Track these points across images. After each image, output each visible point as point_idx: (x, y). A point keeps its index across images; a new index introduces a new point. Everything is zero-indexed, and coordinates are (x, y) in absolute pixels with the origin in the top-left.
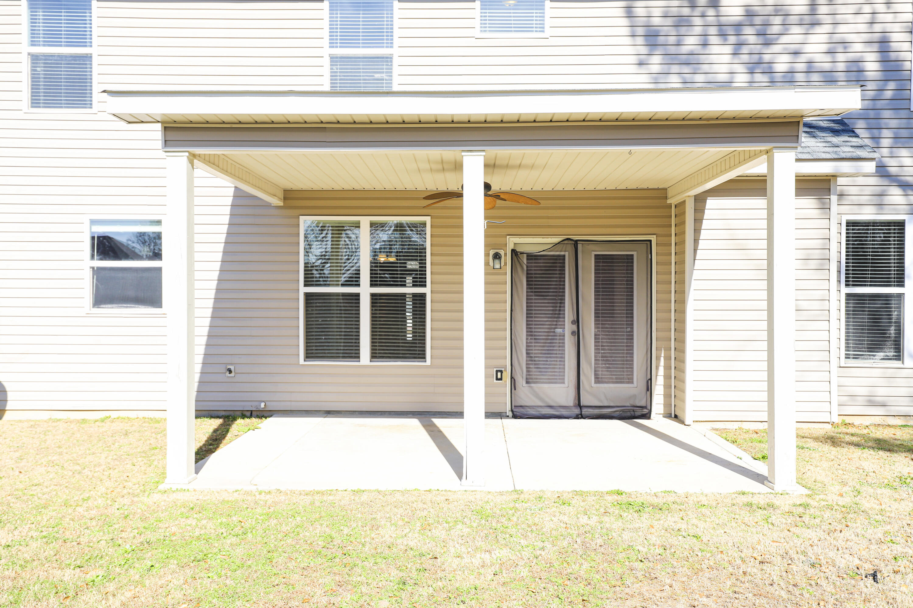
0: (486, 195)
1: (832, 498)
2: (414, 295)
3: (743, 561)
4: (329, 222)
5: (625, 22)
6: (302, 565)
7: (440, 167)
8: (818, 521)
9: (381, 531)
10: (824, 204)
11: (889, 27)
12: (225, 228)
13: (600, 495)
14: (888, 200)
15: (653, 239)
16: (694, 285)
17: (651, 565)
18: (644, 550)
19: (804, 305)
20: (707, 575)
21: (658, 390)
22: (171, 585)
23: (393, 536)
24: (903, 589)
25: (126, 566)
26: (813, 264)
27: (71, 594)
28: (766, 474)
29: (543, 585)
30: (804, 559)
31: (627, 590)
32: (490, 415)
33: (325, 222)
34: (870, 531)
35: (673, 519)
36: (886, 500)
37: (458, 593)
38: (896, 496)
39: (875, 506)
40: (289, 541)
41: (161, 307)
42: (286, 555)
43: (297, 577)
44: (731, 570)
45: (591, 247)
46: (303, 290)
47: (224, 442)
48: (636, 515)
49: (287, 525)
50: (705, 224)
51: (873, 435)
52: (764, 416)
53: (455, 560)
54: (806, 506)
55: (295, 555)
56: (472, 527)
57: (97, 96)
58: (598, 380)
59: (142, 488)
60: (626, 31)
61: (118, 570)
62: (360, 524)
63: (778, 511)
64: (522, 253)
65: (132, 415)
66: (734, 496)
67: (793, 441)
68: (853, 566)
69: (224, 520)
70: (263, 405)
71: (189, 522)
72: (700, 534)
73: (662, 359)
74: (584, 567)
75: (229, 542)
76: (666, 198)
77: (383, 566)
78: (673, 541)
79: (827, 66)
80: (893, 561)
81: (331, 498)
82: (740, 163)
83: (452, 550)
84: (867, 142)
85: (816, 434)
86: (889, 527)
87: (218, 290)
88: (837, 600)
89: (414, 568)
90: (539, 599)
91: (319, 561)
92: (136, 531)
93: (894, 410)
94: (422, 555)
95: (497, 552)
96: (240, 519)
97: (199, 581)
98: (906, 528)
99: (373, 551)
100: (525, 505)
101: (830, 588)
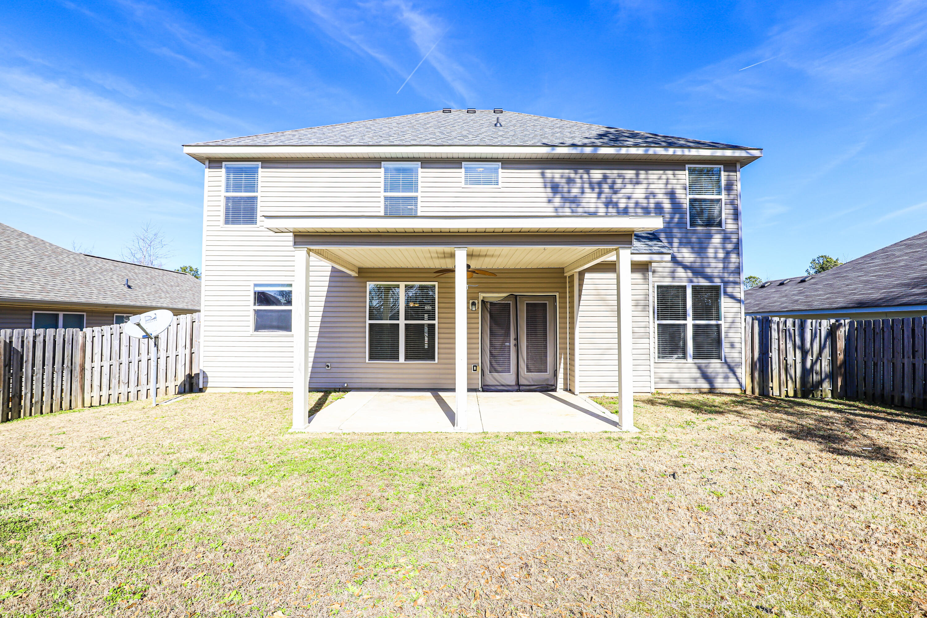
0: (467, 271)
1: (652, 434)
2: (429, 325)
3: (606, 469)
4: (383, 285)
5: (541, 180)
6: (366, 475)
7: (443, 256)
8: (645, 446)
9: (410, 455)
10: (645, 276)
11: (675, 186)
12: (326, 289)
13: (530, 434)
14: (677, 275)
15: (557, 294)
16: (579, 319)
17: (557, 472)
18: (554, 464)
19: (636, 330)
20: (587, 478)
21: (561, 375)
22: (295, 486)
23: (417, 458)
24: (688, 482)
25: (270, 475)
26: (640, 308)
27: (241, 490)
28: (618, 421)
29: (499, 485)
30: (638, 467)
31: (544, 487)
32: (469, 390)
33: (380, 285)
34: (671, 451)
35: (569, 447)
36: (679, 434)
37: (453, 490)
38: (684, 432)
39: (674, 437)
40: (360, 461)
41: (291, 331)
42: (358, 469)
43: (363, 481)
44: (599, 474)
45: (524, 299)
46: (368, 322)
47: (324, 405)
48: (549, 445)
49: (358, 452)
50: (584, 287)
51: (672, 399)
52: (617, 390)
53: (451, 471)
54: (638, 438)
55: (363, 469)
56: (460, 453)
57: (259, 219)
58: (529, 370)
59: (279, 431)
60: (541, 185)
61: (266, 477)
62: (399, 451)
63: (624, 442)
64: (487, 302)
65: (275, 390)
66: (601, 434)
67: (632, 403)
68: (663, 470)
69: (324, 449)
70: (346, 385)
71: (305, 450)
72: (583, 455)
73: (562, 359)
74: (521, 474)
75: (326, 462)
76: (564, 273)
77: (411, 475)
78: (569, 459)
79: (645, 205)
80: (683, 467)
81: (383, 437)
82: (602, 255)
83: (449, 466)
84: (666, 244)
85: (643, 399)
86: (681, 449)
87: (322, 322)
88: (655, 489)
89: (428, 476)
90: (497, 493)
91: (376, 472)
92: (276, 455)
93: (683, 385)
94: (432, 469)
95: (473, 467)
96: (333, 449)
97: (310, 484)
98: (690, 449)
99: (406, 467)
100: (489, 440)
101: (651, 483)
